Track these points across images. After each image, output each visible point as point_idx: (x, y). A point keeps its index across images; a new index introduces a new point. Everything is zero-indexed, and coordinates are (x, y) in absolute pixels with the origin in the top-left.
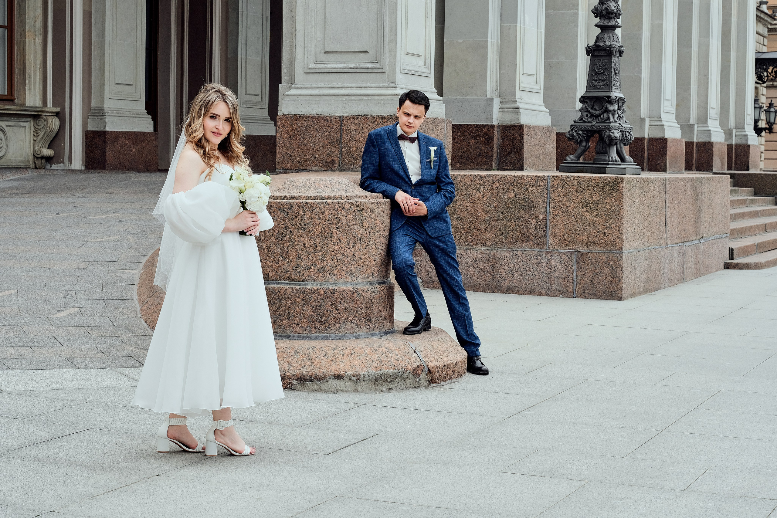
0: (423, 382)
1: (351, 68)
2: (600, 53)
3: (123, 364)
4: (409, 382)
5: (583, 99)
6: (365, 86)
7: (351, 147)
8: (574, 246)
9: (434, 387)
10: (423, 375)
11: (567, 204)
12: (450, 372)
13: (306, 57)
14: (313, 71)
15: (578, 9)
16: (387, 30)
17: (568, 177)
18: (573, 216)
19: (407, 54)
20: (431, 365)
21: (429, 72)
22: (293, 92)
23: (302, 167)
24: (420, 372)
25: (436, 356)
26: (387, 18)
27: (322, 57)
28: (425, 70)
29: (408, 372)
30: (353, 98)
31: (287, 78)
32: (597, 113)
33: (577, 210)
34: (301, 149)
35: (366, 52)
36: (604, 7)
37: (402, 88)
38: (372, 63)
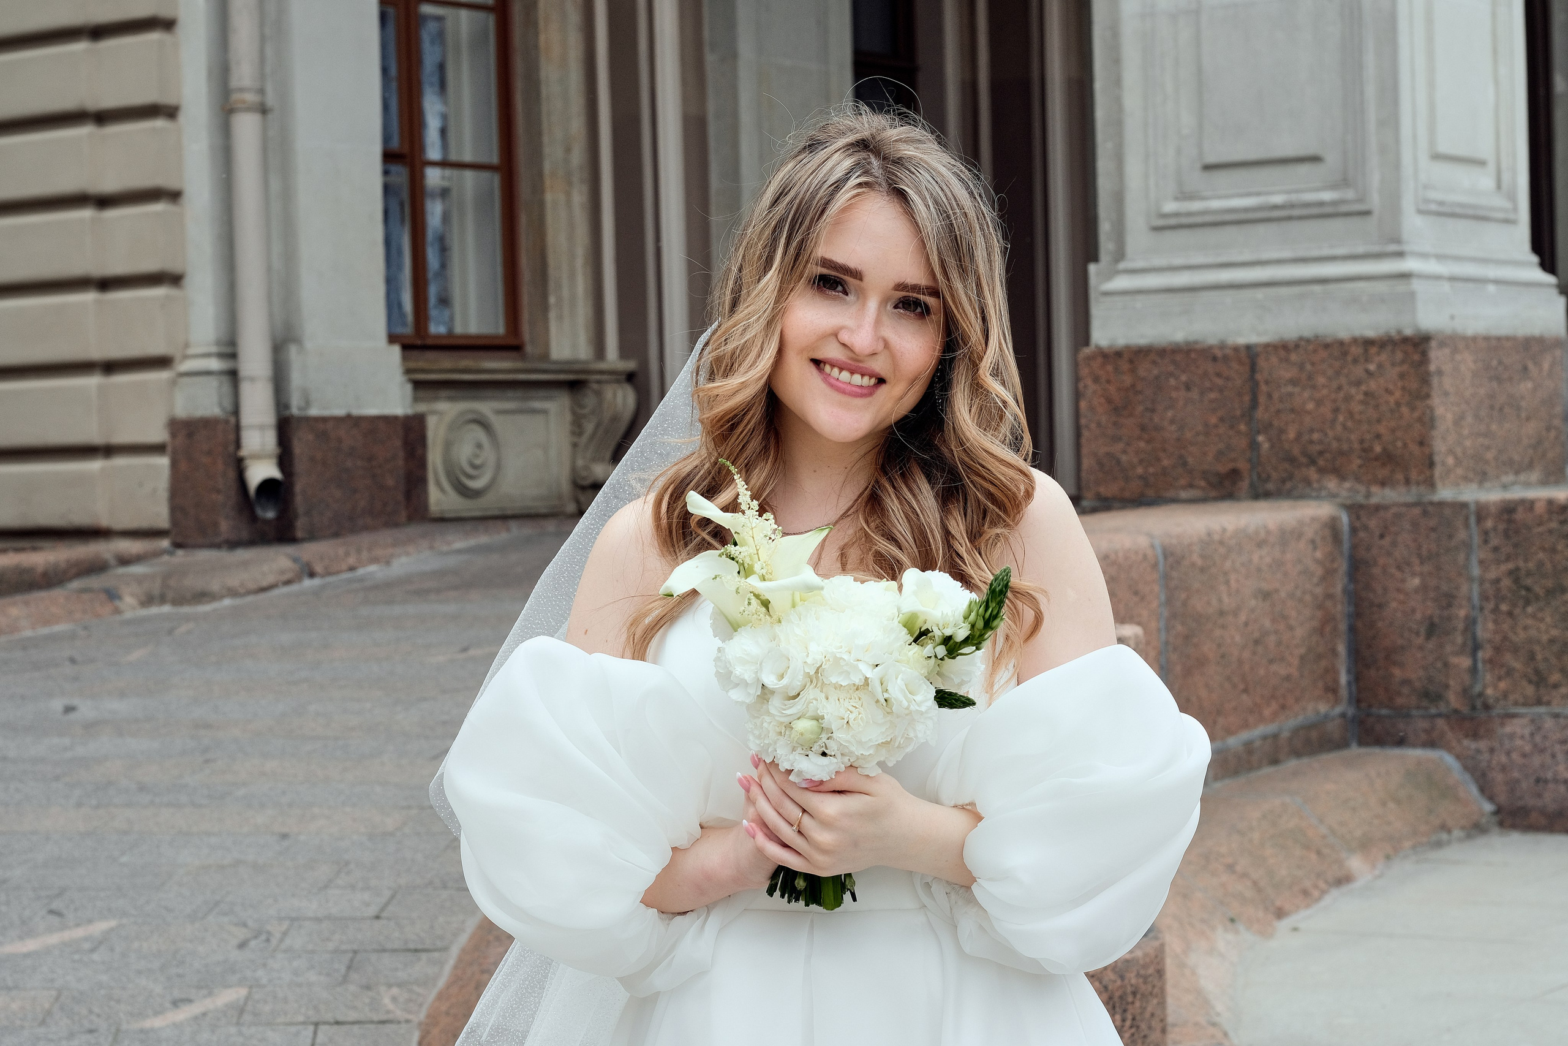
1: (1276, 207)
6: (1315, 253)
7: (1282, 431)
13: (1152, 182)
14: (1173, 221)
16: (1371, 91)
19: (1437, 157)
21: (1508, 205)
22: (1121, 283)
23: (1150, 493)
26: (1370, 59)
27: (1197, 180)
28: (1499, 202)
30: (1284, 291)
34: (1148, 442)
35: (1315, 159)
37: (1424, 256)
38: (1333, 187)
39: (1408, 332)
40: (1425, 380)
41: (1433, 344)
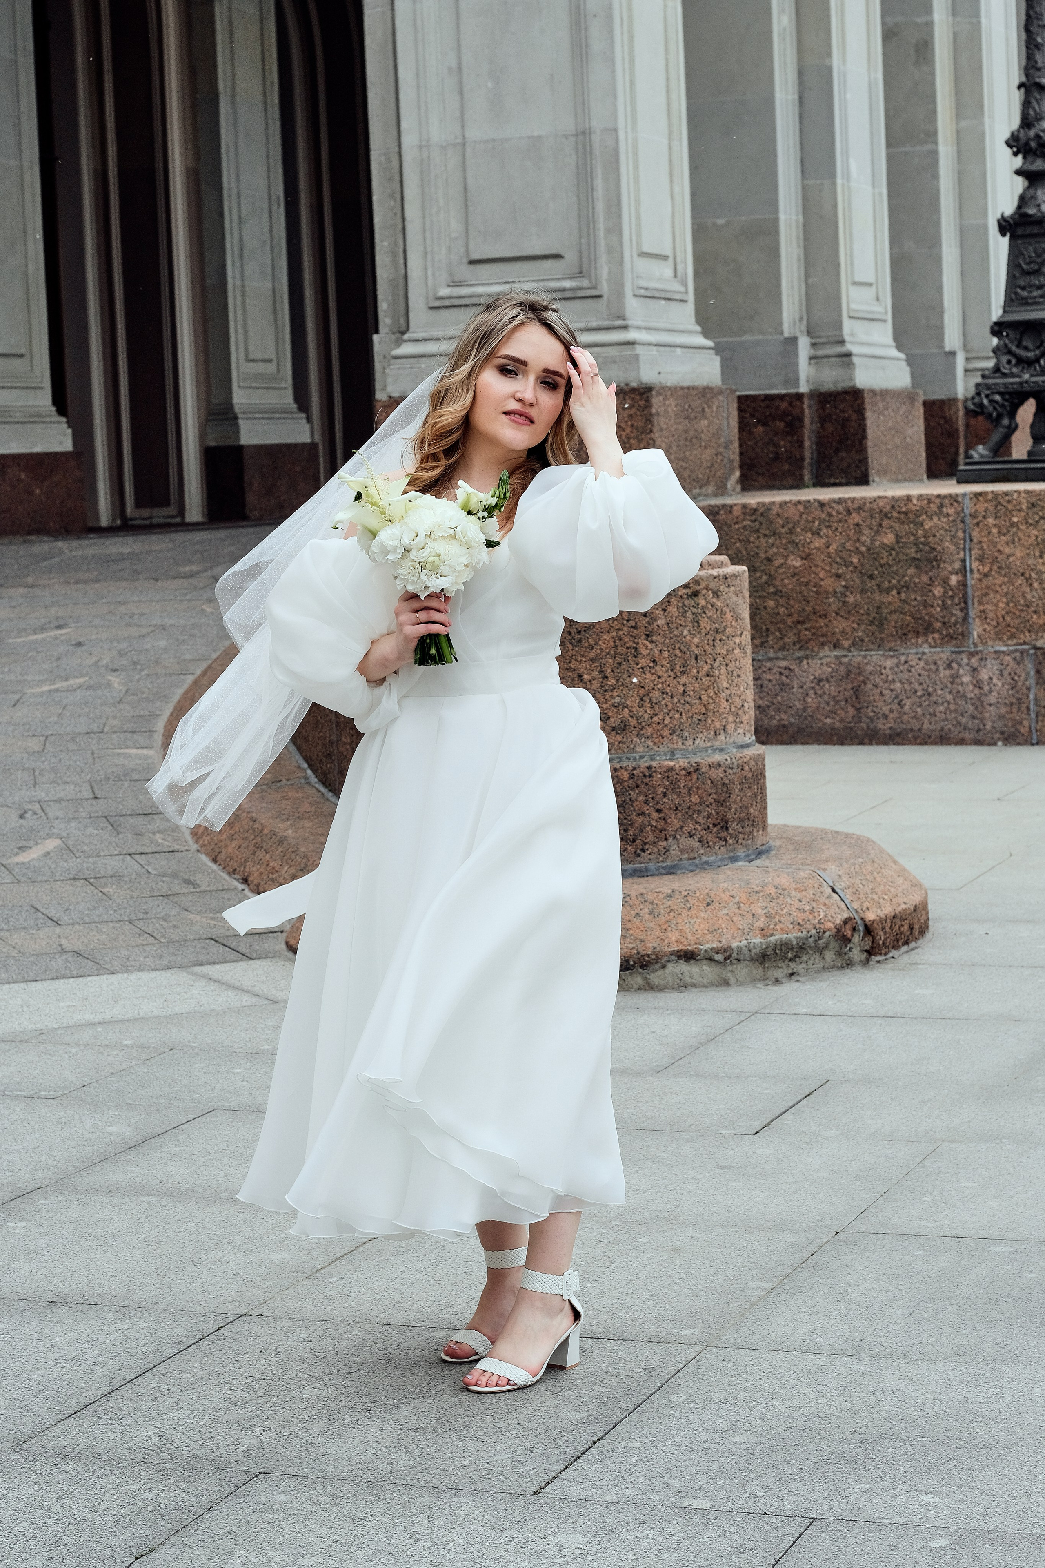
0: (856, 954)
2: (1028, 230)
3: (202, 958)
4: (829, 955)
5: (998, 329)
8: (1028, 637)
9: (879, 962)
10: (856, 939)
11: (1007, 550)
12: (906, 927)
13: (430, 273)
14: (447, 303)
15: (936, 142)
16: (600, 206)
17: (1007, 494)
18: (1023, 574)
19: (643, 255)
20: (870, 916)
21: (683, 289)
22: (406, 349)
24: (848, 933)
25: (875, 897)
26: (599, 183)
27: (465, 272)
28: (677, 286)
29: (827, 934)
31: (388, 321)
32: (1031, 355)
33: (1030, 562)
35: (558, 256)
36: (1032, 133)
37: (638, 328)
38: (572, 278)
39: (634, 384)
40: (649, 420)
41: (654, 393)
